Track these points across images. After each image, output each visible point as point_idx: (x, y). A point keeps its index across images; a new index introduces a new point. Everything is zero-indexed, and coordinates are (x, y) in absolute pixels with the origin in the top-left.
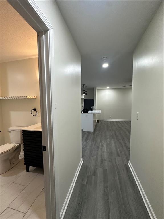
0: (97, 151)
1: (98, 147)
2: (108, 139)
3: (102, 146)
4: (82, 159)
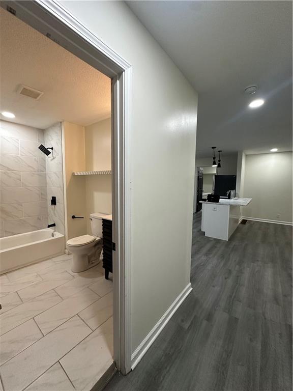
0: (226, 279)
1: (230, 272)
2: (258, 261)
3: (241, 272)
4: (190, 284)
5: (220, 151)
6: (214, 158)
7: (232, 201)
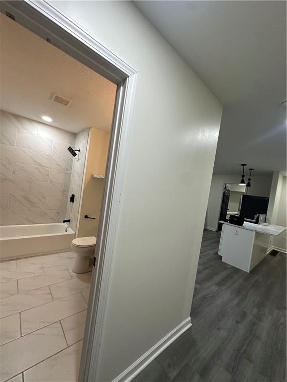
0: (237, 323)
4: (190, 318)
5: (251, 169)
6: (243, 176)
7: (260, 227)
